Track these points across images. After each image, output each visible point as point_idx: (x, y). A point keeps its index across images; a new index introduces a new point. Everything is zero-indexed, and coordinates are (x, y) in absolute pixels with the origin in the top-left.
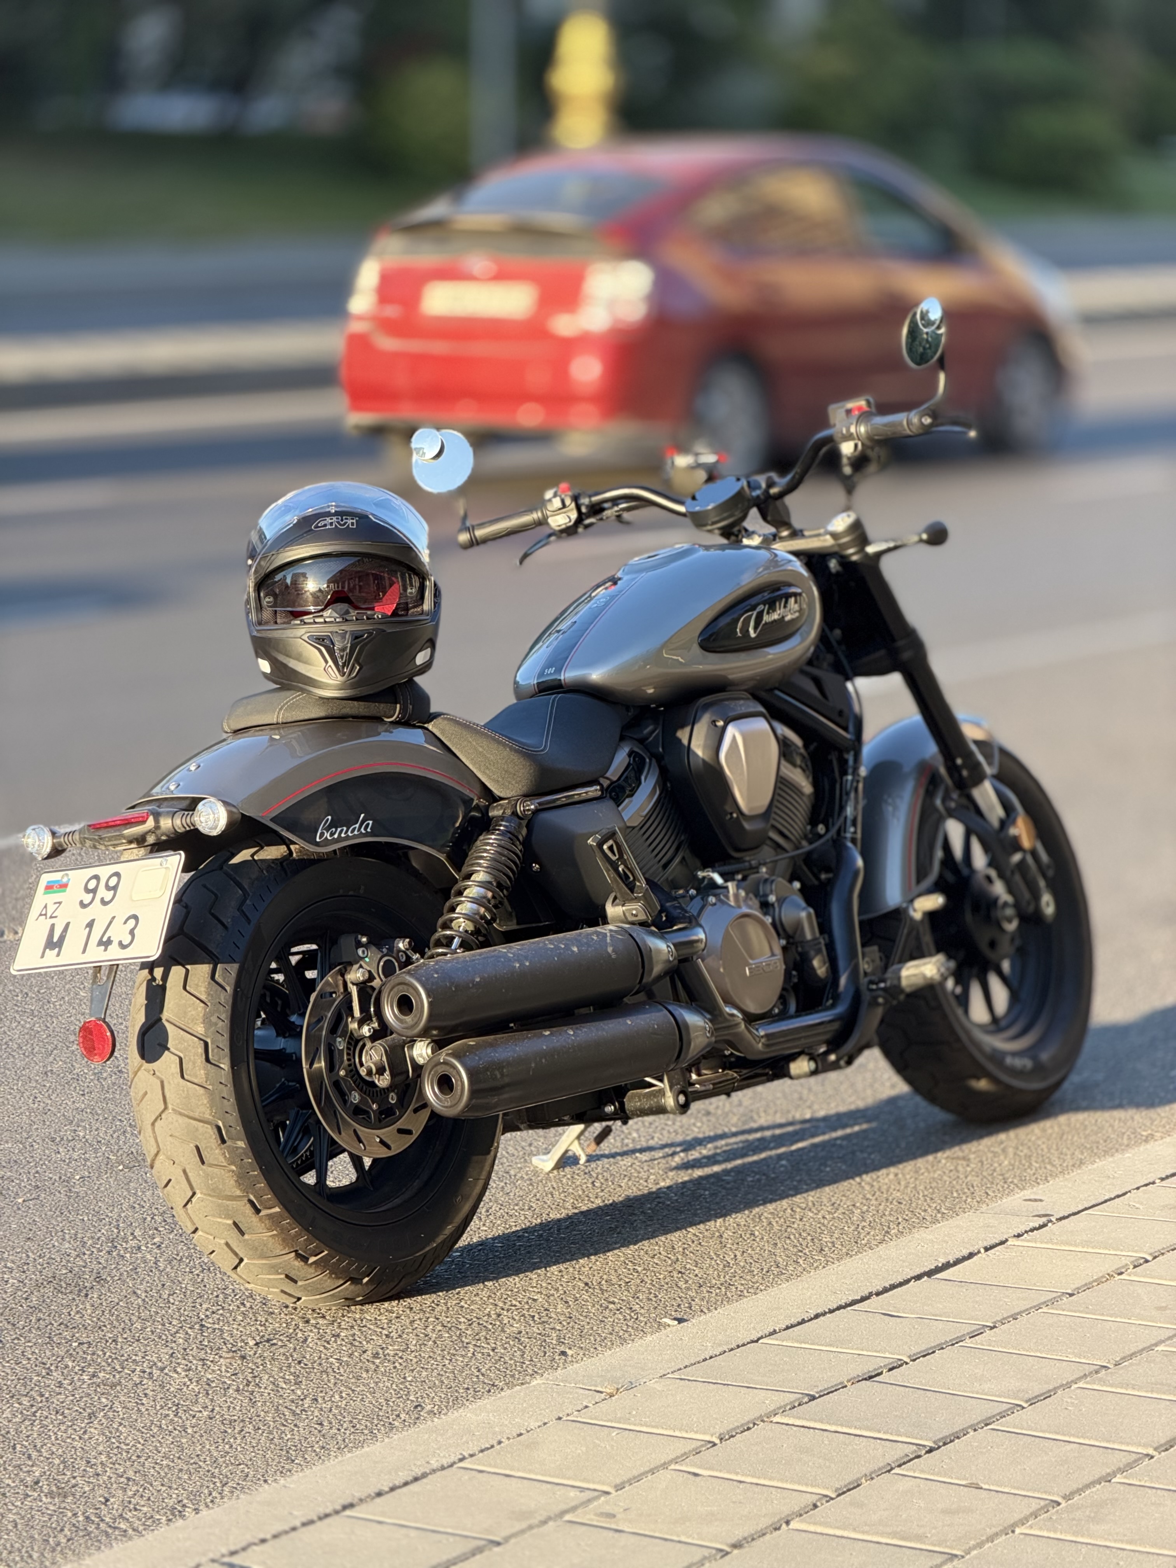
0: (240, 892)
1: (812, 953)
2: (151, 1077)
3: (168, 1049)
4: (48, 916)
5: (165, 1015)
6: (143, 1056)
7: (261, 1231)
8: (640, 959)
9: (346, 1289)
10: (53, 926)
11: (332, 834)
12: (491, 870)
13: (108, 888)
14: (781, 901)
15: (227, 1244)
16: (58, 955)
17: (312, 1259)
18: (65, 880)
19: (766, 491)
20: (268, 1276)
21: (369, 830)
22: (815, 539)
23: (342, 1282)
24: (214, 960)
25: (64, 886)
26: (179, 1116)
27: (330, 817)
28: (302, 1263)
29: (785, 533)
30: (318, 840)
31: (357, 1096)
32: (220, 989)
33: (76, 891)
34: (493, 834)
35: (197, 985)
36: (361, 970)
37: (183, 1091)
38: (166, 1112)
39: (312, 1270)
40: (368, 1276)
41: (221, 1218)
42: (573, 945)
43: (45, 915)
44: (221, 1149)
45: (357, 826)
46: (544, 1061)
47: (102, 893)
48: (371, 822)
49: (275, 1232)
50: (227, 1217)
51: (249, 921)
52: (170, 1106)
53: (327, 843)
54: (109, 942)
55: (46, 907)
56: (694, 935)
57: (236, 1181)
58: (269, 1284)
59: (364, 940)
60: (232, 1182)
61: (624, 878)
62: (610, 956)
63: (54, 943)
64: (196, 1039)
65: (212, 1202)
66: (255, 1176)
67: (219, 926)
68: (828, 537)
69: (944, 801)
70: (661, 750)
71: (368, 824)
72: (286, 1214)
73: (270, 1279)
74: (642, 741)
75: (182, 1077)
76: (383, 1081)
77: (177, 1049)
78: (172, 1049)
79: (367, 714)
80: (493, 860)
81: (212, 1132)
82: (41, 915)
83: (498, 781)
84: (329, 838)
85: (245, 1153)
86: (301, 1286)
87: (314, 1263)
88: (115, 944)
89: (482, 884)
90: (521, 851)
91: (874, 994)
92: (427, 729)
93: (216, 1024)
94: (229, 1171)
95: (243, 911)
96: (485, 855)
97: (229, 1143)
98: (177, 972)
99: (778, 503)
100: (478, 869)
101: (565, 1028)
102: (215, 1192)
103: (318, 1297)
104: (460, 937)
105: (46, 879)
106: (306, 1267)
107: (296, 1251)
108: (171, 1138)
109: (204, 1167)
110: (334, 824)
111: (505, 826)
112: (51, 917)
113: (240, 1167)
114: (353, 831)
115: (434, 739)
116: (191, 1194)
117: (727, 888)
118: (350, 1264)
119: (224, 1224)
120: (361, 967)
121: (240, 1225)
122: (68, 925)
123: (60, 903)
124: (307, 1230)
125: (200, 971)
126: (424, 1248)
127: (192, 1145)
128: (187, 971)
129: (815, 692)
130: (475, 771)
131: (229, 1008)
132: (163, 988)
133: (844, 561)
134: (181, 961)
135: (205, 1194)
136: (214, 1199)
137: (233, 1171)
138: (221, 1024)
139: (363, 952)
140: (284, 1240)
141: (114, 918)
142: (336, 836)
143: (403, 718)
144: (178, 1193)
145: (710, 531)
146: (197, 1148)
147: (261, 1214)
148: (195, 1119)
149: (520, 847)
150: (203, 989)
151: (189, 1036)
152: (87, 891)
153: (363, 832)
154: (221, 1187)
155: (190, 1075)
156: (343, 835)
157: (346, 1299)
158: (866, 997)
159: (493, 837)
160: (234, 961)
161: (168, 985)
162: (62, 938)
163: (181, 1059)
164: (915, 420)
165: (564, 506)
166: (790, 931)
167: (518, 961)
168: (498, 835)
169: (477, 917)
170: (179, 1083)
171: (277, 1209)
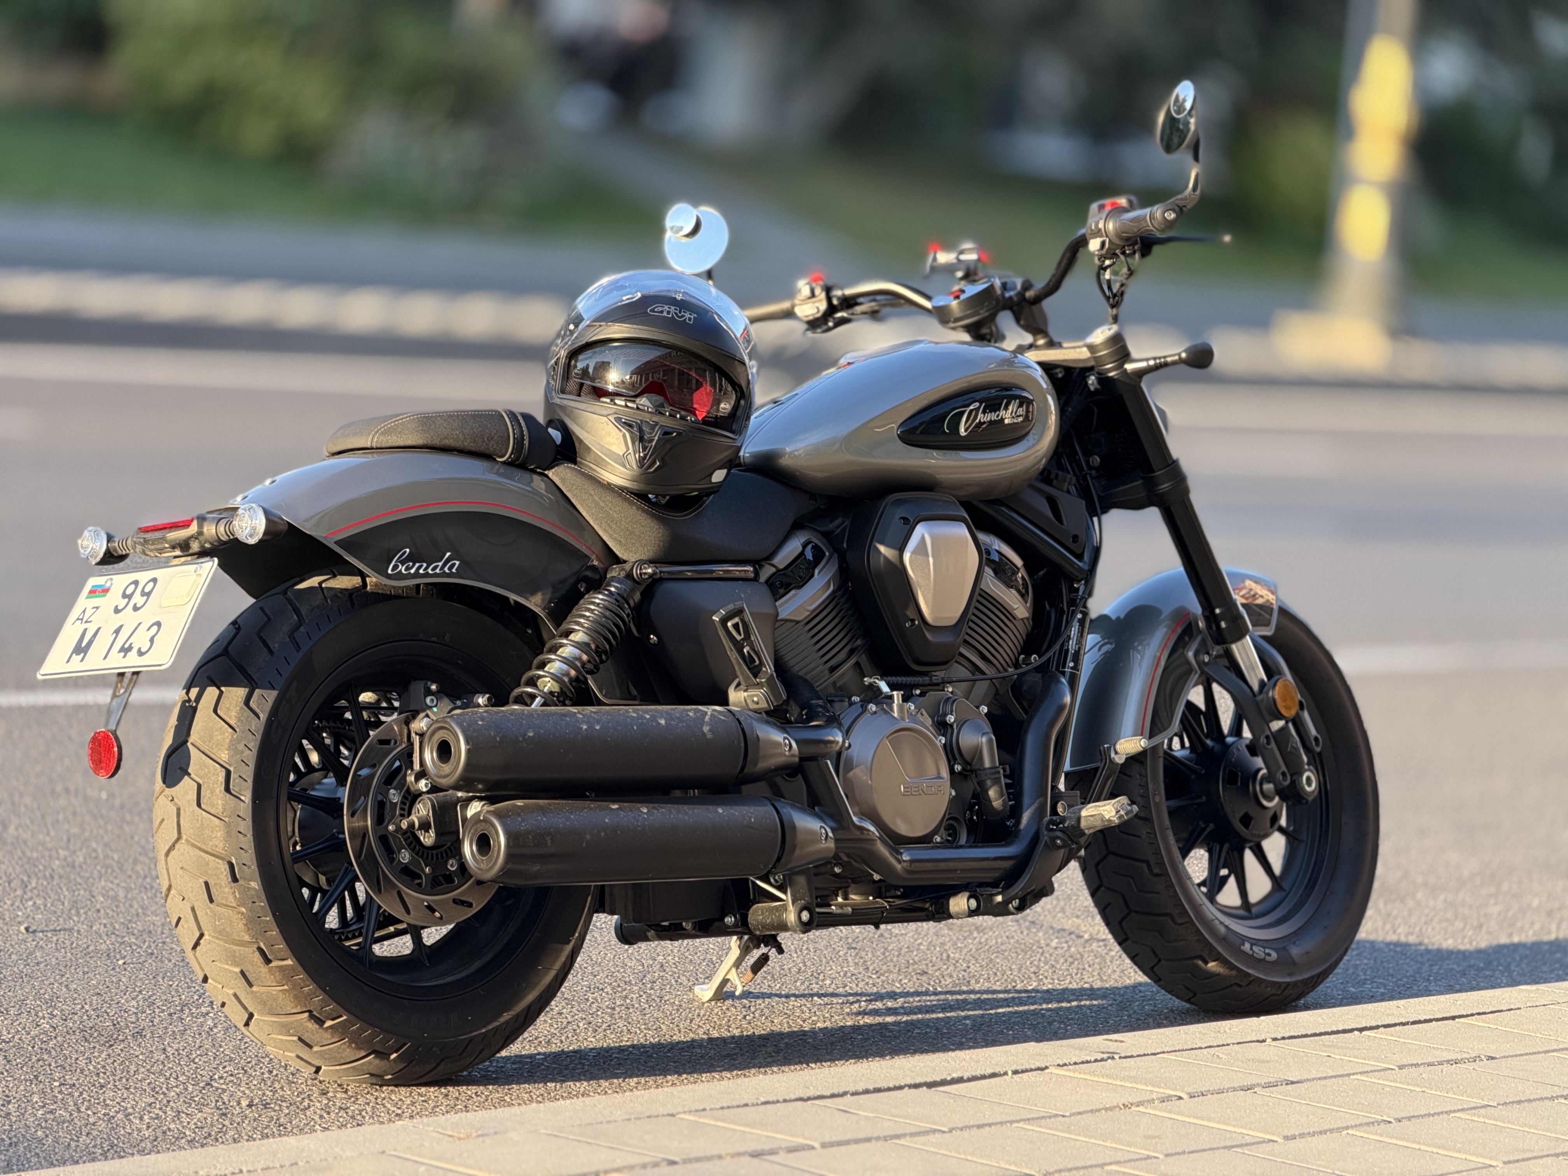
0: (296, 617)
1: (989, 782)
2: (169, 802)
3: (189, 774)
4: (84, 620)
5: (192, 739)
6: (164, 782)
7: (269, 983)
8: (743, 745)
9: (370, 1062)
10: (85, 630)
11: (407, 569)
12: (590, 631)
13: (143, 594)
14: (961, 724)
15: (235, 995)
16: (82, 660)
17: (329, 1023)
18: (108, 585)
19: (1021, 294)
20: (280, 1037)
21: (454, 570)
22: (1072, 350)
23: (363, 1054)
24: (252, 685)
25: (106, 591)
26: (191, 848)
27: (408, 550)
28: (317, 1027)
29: (1041, 342)
30: (390, 572)
31: (407, 856)
32: (252, 715)
33: (115, 598)
34: (600, 593)
35: (228, 709)
36: (426, 720)
37: (198, 820)
38: (180, 841)
39: (327, 1035)
40: (396, 1052)
41: (227, 964)
42: (661, 717)
43: (82, 619)
44: (231, 888)
45: (440, 564)
46: (603, 834)
47: (138, 599)
48: (457, 563)
49: (286, 987)
50: (235, 964)
51: (298, 648)
52: (184, 837)
53: (399, 576)
54: (130, 648)
55: (84, 611)
56: (830, 735)
57: (245, 925)
58: (281, 1046)
59: (434, 687)
60: (241, 926)
61: (748, 661)
62: (704, 734)
63: (81, 649)
64: (217, 766)
65: (218, 945)
66: (267, 922)
67: (265, 650)
68: (1085, 349)
69: (1196, 655)
70: (845, 545)
71: (454, 564)
72: (300, 969)
73: (282, 1040)
74: (826, 535)
75: (199, 805)
76: (428, 839)
77: (196, 775)
78: (193, 776)
79: (473, 449)
80: (595, 622)
81: (224, 868)
82: (78, 619)
83: (620, 542)
84: (403, 571)
85: (259, 897)
86: (317, 1052)
87: (331, 1027)
88: (134, 651)
89: (578, 645)
90: (628, 615)
91: (1052, 834)
92: (547, 476)
93: (242, 752)
94: (239, 913)
95: (294, 638)
96: (587, 614)
97: (241, 882)
98: (211, 692)
99: (1035, 308)
100: (577, 627)
101: (639, 805)
102: (222, 934)
103: (338, 1067)
104: (542, 697)
105: (93, 581)
106: (321, 1031)
107: (310, 1011)
108: (181, 872)
109: (212, 906)
110: (413, 558)
111: (616, 587)
112: (86, 622)
113: (250, 910)
114: (434, 569)
115: (554, 488)
116: (197, 934)
117: (891, 697)
118: (374, 1035)
119: (231, 972)
120: (427, 716)
121: (247, 974)
122: (99, 629)
123: (97, 608)
124: (324, 990)
125: (235, 694)
126: (471, 1032)
127: (202, 881)
128: (221, 692)
129: (1049, 513)
130: (596, 527)
131: (259, 737)
132: (194, 710)
133: (1104, 380)
134: (216, 681)
135: (213, 937)
136: (222, 943)
137: (243, 914)
138: (248, 752)
139: (432, 700)
140: (296, 997)
141: (140, 624)
142: (412, 571)
143: (517, 459)
144: (187, 933)
145: (954, 329)
146: (207, 884)
147: (271, 965)
148: (207, 852)
149: (628, 611)
150: (234, 714)
151: (211, 762)
152: (124, 596)
153: (447, 571)
154: (228, 929)
155: (206, 804)
156: (421, 571)
157: (372, 1075)
158: (1045, 837)
159: (600, 596)
160: (274, 689)
161: (199, 707)
162: (90, 643)
163: (199, 786)
164: (1158, 215)
165: (813, 295)
166: (967, 757)
167: (587, 723)
168: (605, 595)
169: (566, 679)
170: (193, 811)
171: (289, 962)
